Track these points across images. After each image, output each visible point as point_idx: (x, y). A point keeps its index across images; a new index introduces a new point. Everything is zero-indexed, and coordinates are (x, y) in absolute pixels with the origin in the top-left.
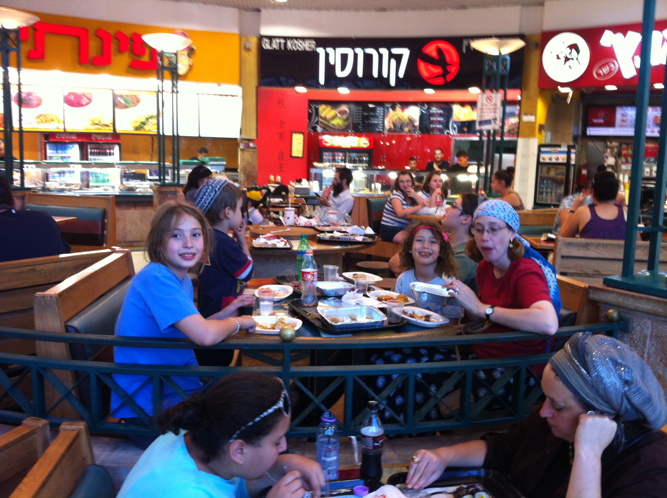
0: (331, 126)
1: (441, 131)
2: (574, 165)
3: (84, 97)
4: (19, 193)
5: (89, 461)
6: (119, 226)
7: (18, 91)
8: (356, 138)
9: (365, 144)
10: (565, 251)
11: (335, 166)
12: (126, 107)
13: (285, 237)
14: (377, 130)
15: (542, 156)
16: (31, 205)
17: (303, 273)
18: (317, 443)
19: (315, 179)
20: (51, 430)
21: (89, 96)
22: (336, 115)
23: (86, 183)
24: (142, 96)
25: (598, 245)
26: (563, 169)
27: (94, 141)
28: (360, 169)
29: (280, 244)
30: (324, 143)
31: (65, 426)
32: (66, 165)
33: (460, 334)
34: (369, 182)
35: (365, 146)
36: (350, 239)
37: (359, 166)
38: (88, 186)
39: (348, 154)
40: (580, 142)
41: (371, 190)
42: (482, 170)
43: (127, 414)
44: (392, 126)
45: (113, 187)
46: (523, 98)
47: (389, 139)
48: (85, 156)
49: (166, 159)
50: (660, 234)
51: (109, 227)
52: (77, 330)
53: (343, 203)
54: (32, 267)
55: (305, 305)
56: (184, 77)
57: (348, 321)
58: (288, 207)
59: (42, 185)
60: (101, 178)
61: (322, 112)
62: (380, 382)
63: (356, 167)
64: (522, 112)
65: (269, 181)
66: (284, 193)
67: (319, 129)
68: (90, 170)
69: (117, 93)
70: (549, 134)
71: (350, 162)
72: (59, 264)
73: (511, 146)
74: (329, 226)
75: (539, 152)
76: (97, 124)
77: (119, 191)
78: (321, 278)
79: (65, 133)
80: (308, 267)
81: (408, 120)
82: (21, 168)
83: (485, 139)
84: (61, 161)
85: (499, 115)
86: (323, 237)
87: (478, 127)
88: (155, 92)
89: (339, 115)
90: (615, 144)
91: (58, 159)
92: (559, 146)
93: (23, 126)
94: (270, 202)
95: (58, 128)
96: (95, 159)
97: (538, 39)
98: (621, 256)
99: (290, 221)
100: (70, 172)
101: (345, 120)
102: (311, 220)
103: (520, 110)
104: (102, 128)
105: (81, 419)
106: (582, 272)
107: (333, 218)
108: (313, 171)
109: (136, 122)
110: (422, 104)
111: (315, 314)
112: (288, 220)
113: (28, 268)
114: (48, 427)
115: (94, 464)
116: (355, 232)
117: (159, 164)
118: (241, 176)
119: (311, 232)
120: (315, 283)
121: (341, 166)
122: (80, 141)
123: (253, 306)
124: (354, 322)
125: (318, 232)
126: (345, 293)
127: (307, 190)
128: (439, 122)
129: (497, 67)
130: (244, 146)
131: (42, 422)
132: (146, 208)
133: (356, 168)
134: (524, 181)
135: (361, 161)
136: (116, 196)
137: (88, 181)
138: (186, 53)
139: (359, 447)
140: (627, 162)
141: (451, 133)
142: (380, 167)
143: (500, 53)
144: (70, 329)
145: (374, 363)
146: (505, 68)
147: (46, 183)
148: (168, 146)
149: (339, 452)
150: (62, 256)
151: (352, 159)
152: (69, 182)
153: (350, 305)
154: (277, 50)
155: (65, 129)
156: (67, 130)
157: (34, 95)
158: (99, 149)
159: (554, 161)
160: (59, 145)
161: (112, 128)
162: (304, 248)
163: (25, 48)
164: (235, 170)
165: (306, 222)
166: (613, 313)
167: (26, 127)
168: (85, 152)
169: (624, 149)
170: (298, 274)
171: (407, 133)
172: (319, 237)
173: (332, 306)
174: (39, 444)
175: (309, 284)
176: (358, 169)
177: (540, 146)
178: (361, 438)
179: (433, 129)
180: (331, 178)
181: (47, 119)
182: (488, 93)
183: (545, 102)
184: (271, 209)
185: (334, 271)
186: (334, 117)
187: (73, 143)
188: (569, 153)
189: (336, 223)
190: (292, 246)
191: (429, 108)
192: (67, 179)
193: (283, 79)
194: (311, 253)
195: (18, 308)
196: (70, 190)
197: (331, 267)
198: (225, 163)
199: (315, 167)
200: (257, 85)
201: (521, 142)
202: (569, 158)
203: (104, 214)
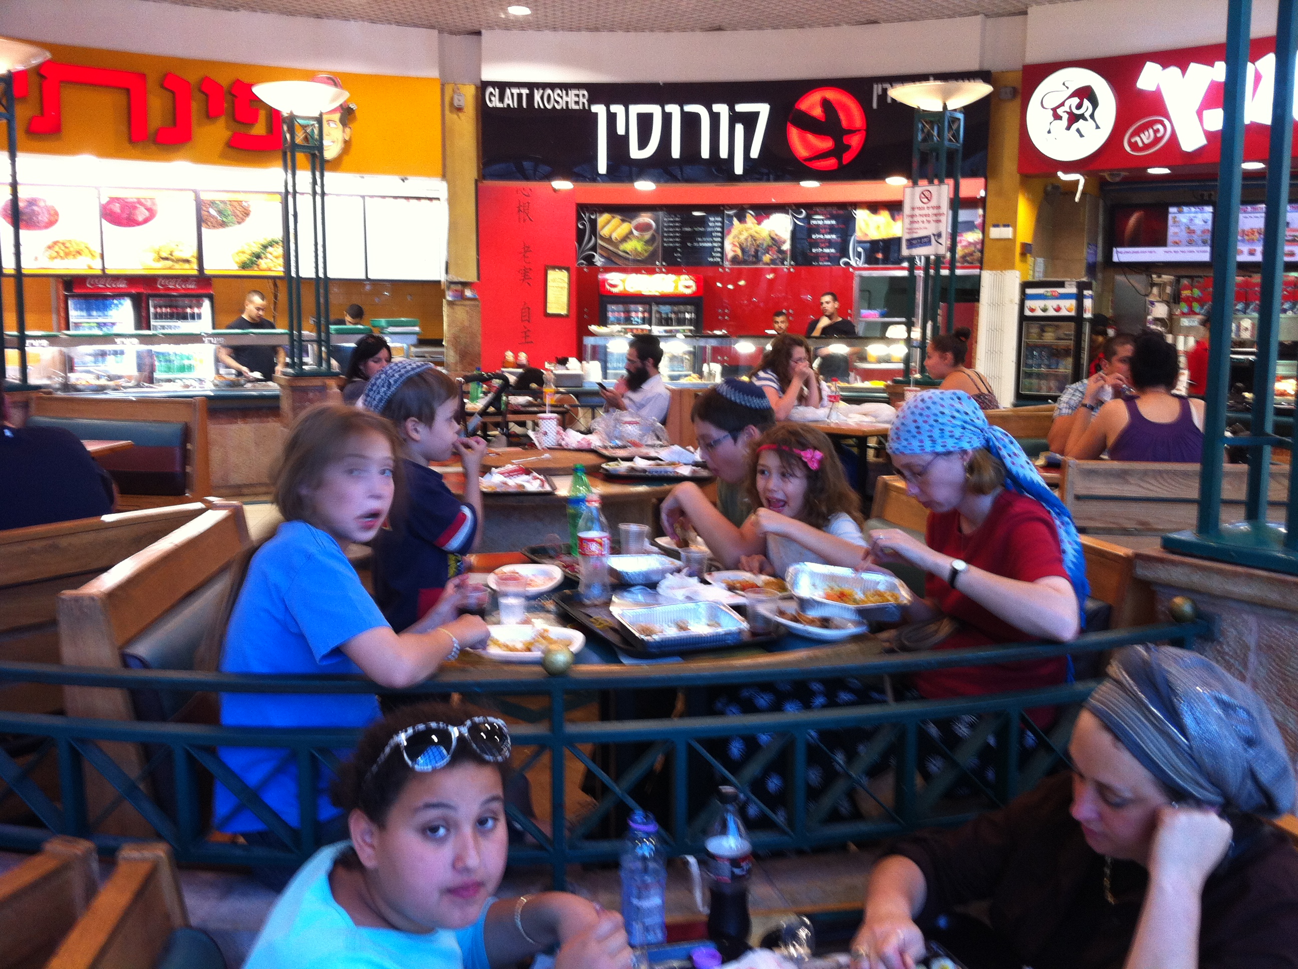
0: (621, 253)
1: (834, 259)
2: (1089, 320)
3: (138, 205)
4: (18, 397)
5: (177, 921)
6: (216, 455)
7: (10, 197)
8: (672, 277)
9: (687, 287)
10: (1081, 486)
11: (632, 330)
12: (223, 224)
13: (539, 471)
14: (711, 259)
15: (1029, 303)
16: (42, 419)
17: (582, 540)
18: (623, 874)
19: (594, 358)
20: (101, 861)
21: (149, 204)
22: (631, 233)
23: (146, 373)
24: (254, 203)
25: (1145, 473)
26: (1069, 329)
27: (162, 292)
28: (680, 336)
29: (532, 484)
30: (608, 287)
31: (129, 853)
32: (108, 339)
33: (891, 651)
34: (698, 359)
35: (688, 292)
36: (666, 472)
37: (678, 331)
38: (151, 380)
39: (654, 308)
40: (1100, 276)
41: (701, 374)
42: (916, 334)
43: (249, 823)
44: (739, 252)
45: (201, 381)
46: (989, 192)
47: (735, 276)
48: (144, 321)
49: (304, 324)
50: (1268, 450)
51: (197, 458)
52: (143, 663)
53: (649, 400)
54: (50, 542)
55: (587, 602)
56: (336, 164)
57: (672, 632)
58: (545, 412)
59: (60, 380)
60: (177, 363)
61: (604, 227)
62: (736, 749)
63: (671, 331)
64: (988, 221)
65: (505, 364)
66: (534, 386)
67: (599, 261)
68: (155, 348)
69: (204, 196)
70: (1040, 261)
71: (660, 323)
72: (104, 535)
73: (968, 286)
74: (624, 447)
75: (1024, 297)
76: (166, 259)
77: (213, 388)
78: (617, 548)
79: (104, 276)
80: (589, 529)
81: (768, 239)
82: (21, 348)
83: (920, 273)
84: (97, 332)
85: (945, 227)
86: (615, 470)
87: (905, 252)
88: (280, 193)
89: (635, 233)
90: (1166, 278)
91: (90, 328)
92: (1061, 285)
93: (23, 264)
94: (508, 403)
95: (90, 268)
96: (163, 327)
97: (1015, 80)
98: (1195, 494)
99: (550, 440)
100: (115, 353)
101: (647, 242)
102: (589, 437)
103: (984, 216)
104: (177, 266)
105: (159, 837)
106: (1114, 526)
107: (632, 431)
108: (589, 341)
109: (243, 252)
110: (794, 208)
111: (606, 618)
112: (544, 438)
113: (43, 543)
114: (95, 856)
115: (188, 926)
116: (675, 458)
117: (291, 335)
118: (449, 354)
119: (591, 459)
120: (604, 559)
121: (642, 330)
122: (133, 292)
123: (484, 606)
124: (683, 634)
125: (604, 460)
126: (664, 577)
127: (578, 379)
128: (830, 244)
129: (940, 134)
130: (454, 296)
131: (82, 847)
132: (265, 419)
133: (671, 335)
134: (995, 353)
135: (681, 322)
136: (208, 398)
137: (152, 370)
138: (337, 116)
139: (703, 879)
140: (1192, 312)
141: (853, 263)
142: (718, 332)
143: (945, 107)
144: (132, 662)
145: (721, 713)
146: (956, 136)
147: (69, 375)
148: (308, 300)
149: (666, 888)
150: (108, 518)
151: (664, 316)
152: (113, 372)
153: (672, 601)
154: (514, 108)
155: (103, 269)
156: (108, 272)
157: (42, 204)
158: (170, 307)
159: (1051, 313)
160: (93, 301)
161: (195, 266)
162: (582, 491)
163: (24, 112)
164: (438, 343)
165: (579, 440)
166: (1183, 604)
167: (29, 266)
168: (144, 314)
169: (1186, 288)
170: (571, 542)
171: (767, 264)
172: (606, 470)
173: (638, 604)
174: (78, 890)
175: (592, 561)
176: (675, 336)
177: (1025, 285)
178: (707, 859)
179: (817, 257)
180: (622, 355)
181: (67, 250)
182: (923, 184)
183: (1032, 201)
184: (510, 417)
185: (640, 535)
186: (626, 238)
187: (120, 295)
188: (1079, 298)
189: (637, 441)
190: (554, 488)
191: (809, 218)
192: (111, 366)
193: (527, 165)
194: (595, 501)
195: (24, 621)
196: (115, 389)
197: (634, 528)
198: (417, 329)
199: (592, 334)
200: (476, 178)
201: (987, 278)
202: (1080, 308)
203: (186, 434)
